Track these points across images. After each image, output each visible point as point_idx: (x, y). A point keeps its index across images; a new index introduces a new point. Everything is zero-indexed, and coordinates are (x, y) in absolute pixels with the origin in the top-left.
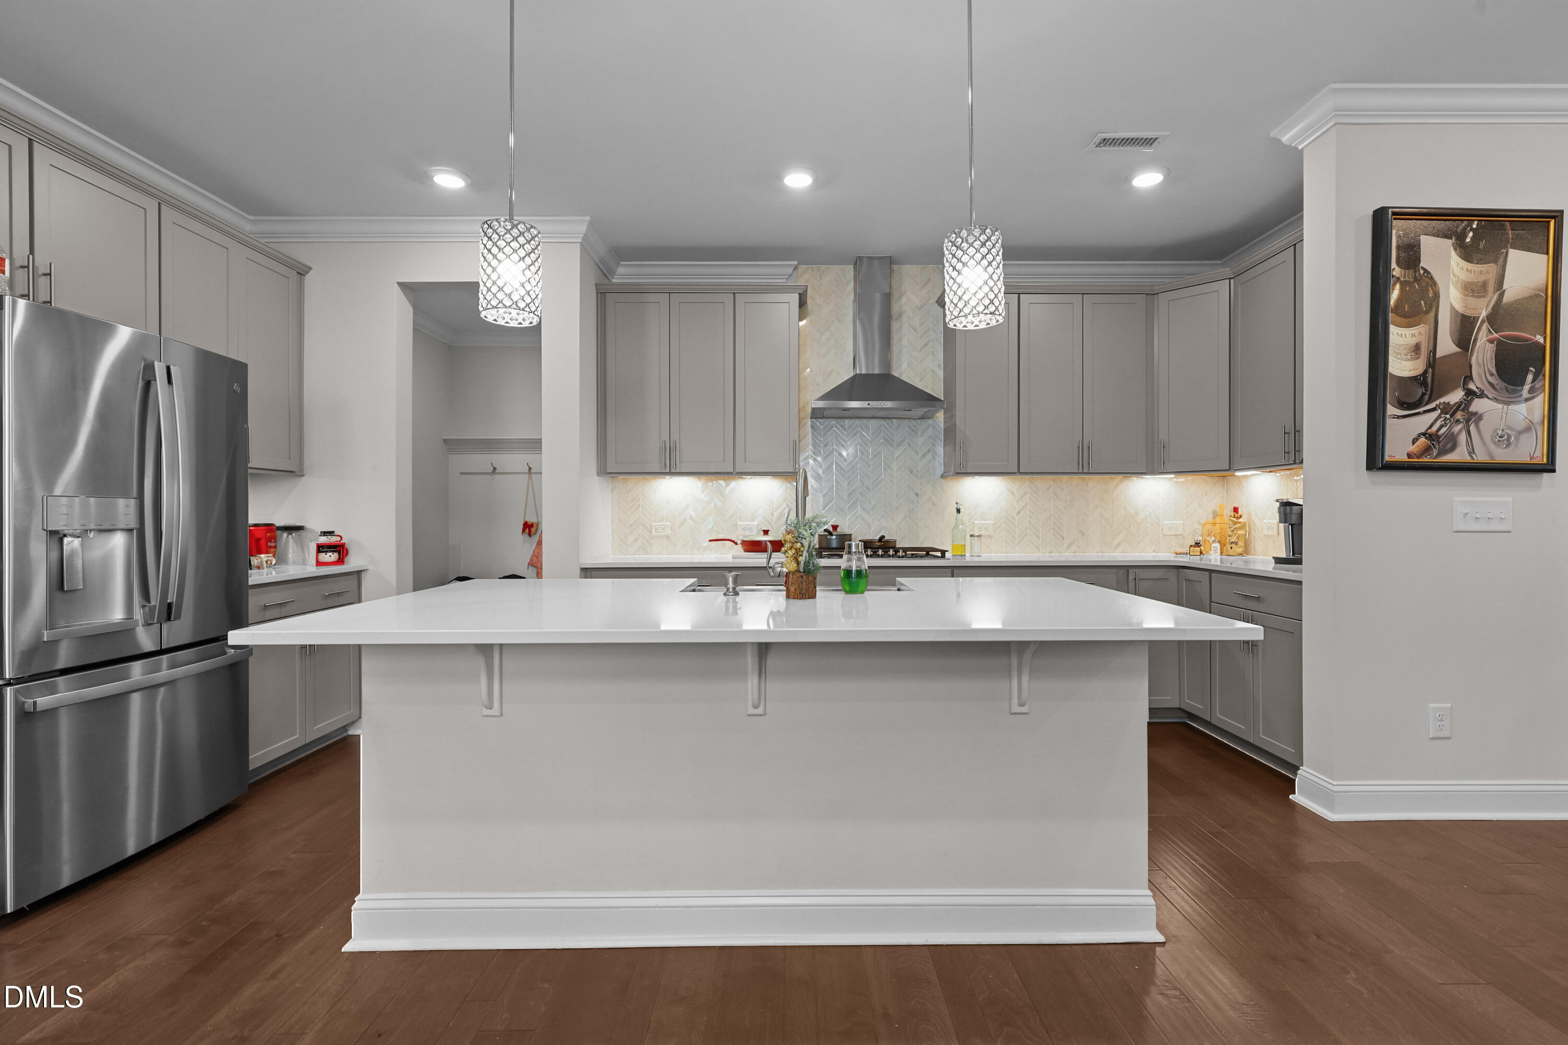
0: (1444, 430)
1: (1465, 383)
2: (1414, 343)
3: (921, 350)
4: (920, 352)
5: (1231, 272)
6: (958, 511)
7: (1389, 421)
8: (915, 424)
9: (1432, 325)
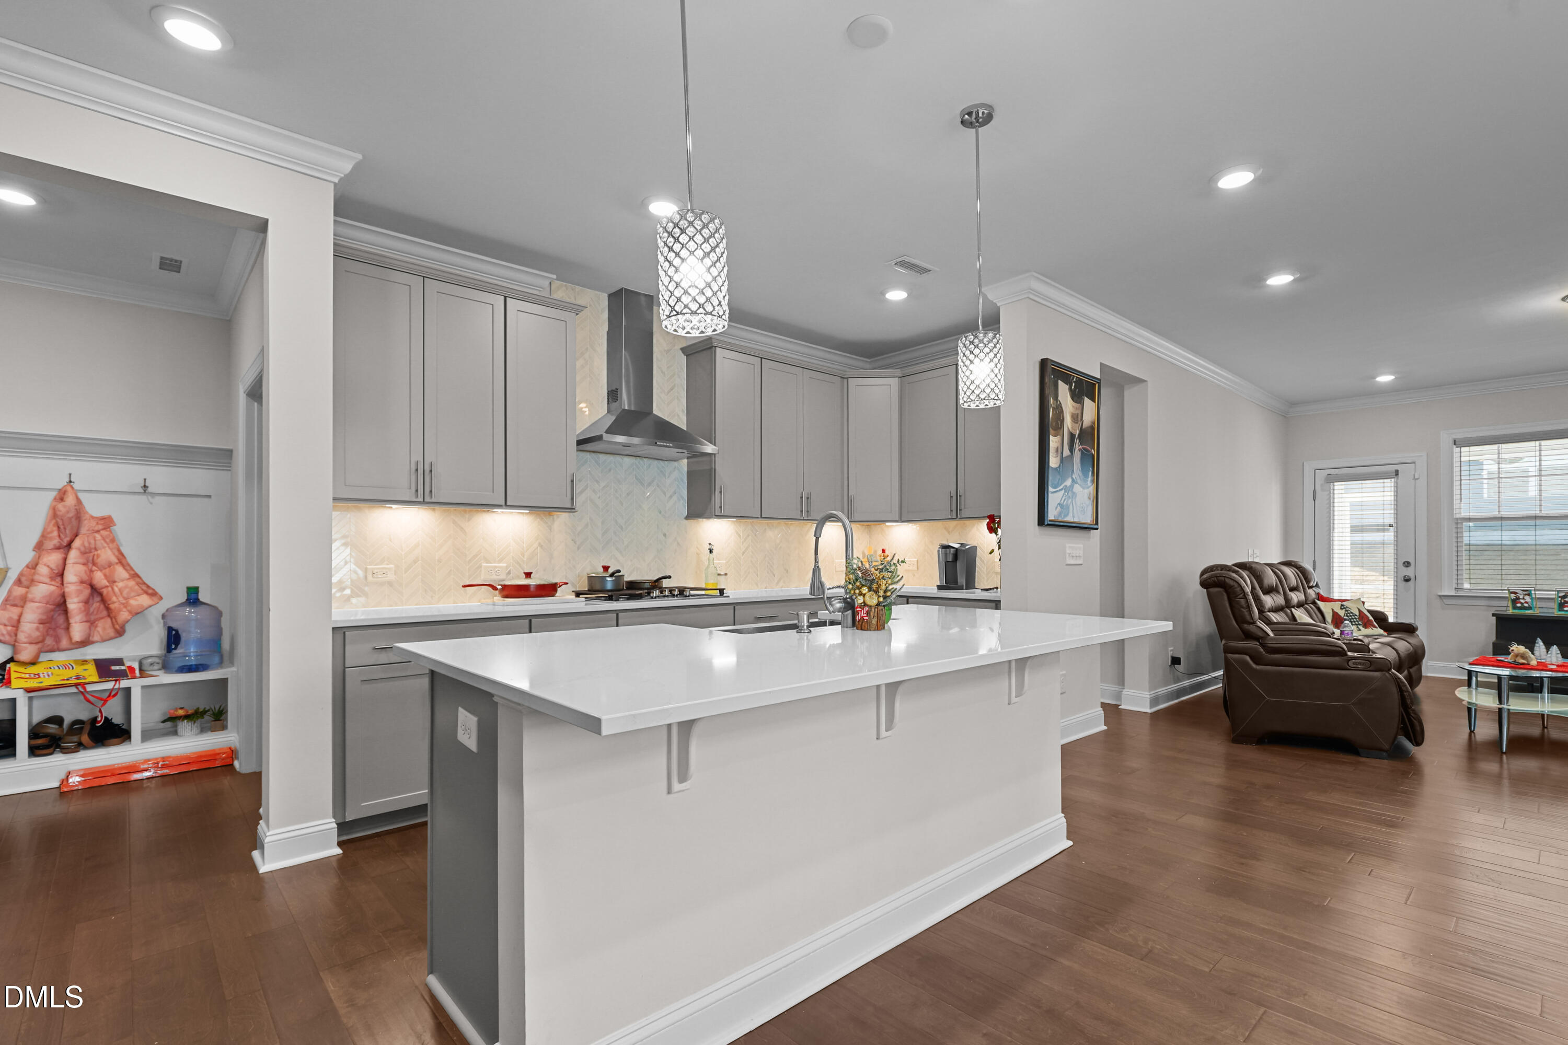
0: (1065, 501)
1: (1072, 475)
2: (1056, 446)
3: (669, 392)
4: (667, 394)
5: (900, 372)
6: (711, 551)
7: (1050, 495)
8: (663, 465)
9: (1062, 436)
